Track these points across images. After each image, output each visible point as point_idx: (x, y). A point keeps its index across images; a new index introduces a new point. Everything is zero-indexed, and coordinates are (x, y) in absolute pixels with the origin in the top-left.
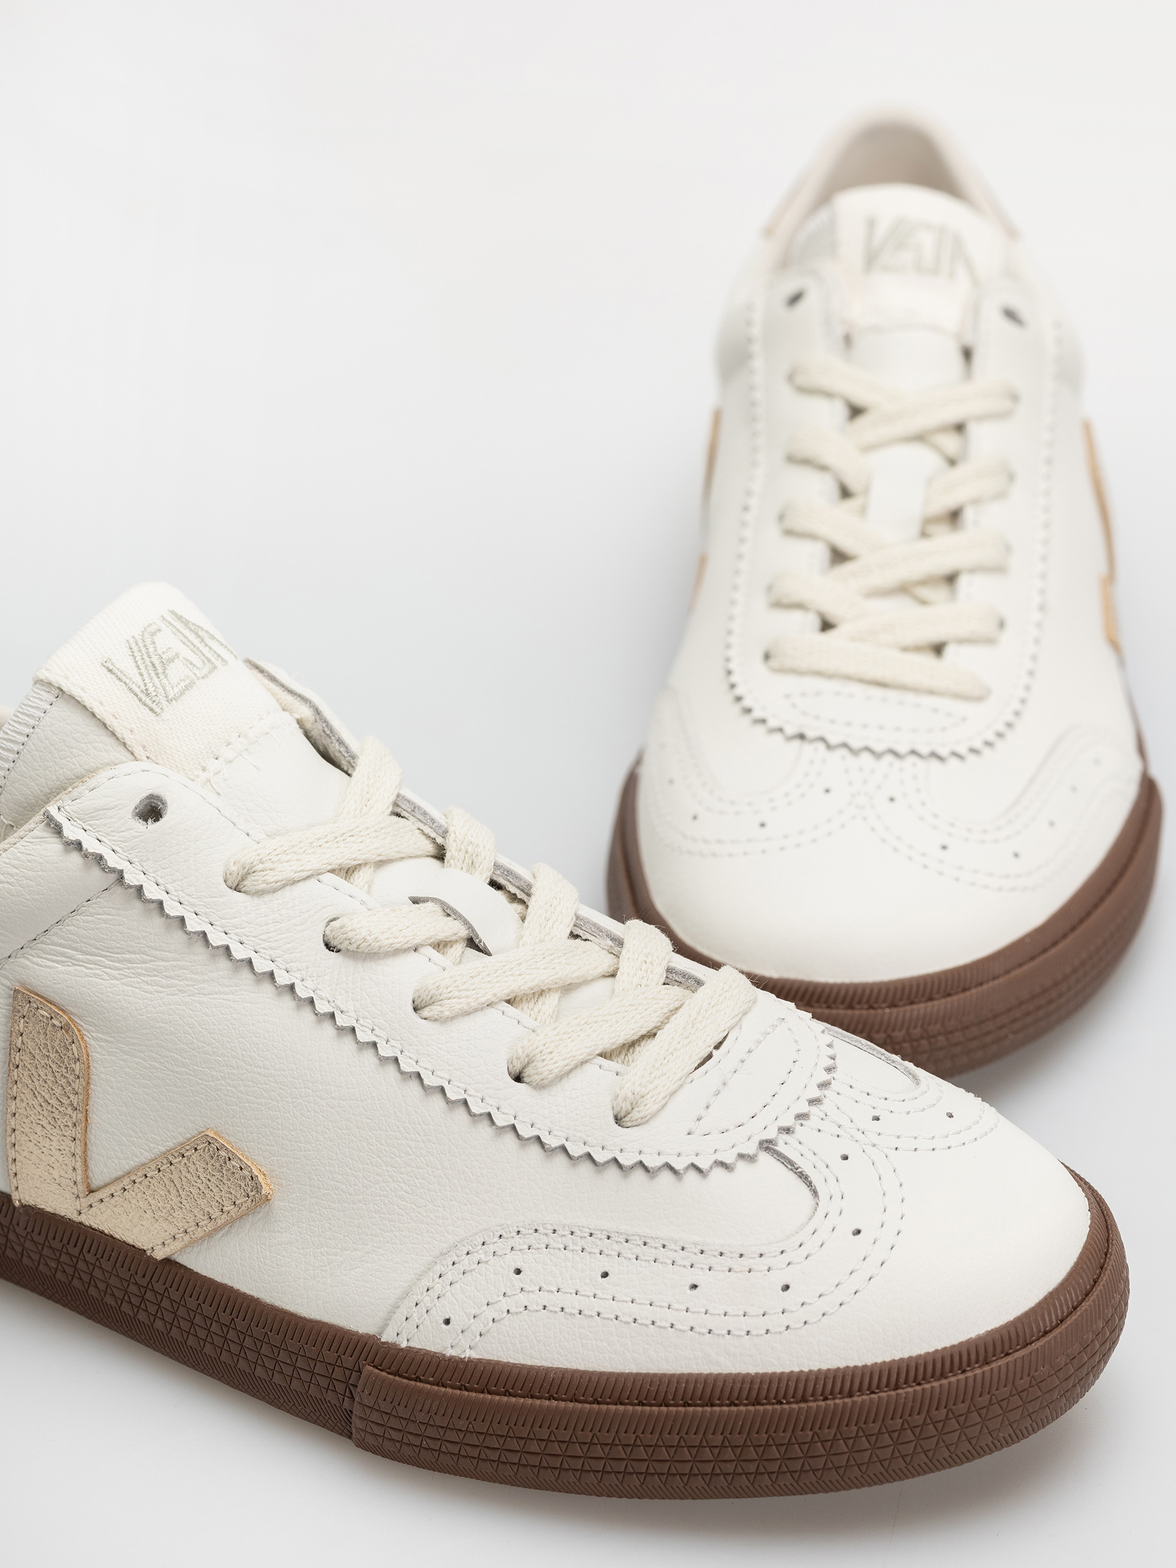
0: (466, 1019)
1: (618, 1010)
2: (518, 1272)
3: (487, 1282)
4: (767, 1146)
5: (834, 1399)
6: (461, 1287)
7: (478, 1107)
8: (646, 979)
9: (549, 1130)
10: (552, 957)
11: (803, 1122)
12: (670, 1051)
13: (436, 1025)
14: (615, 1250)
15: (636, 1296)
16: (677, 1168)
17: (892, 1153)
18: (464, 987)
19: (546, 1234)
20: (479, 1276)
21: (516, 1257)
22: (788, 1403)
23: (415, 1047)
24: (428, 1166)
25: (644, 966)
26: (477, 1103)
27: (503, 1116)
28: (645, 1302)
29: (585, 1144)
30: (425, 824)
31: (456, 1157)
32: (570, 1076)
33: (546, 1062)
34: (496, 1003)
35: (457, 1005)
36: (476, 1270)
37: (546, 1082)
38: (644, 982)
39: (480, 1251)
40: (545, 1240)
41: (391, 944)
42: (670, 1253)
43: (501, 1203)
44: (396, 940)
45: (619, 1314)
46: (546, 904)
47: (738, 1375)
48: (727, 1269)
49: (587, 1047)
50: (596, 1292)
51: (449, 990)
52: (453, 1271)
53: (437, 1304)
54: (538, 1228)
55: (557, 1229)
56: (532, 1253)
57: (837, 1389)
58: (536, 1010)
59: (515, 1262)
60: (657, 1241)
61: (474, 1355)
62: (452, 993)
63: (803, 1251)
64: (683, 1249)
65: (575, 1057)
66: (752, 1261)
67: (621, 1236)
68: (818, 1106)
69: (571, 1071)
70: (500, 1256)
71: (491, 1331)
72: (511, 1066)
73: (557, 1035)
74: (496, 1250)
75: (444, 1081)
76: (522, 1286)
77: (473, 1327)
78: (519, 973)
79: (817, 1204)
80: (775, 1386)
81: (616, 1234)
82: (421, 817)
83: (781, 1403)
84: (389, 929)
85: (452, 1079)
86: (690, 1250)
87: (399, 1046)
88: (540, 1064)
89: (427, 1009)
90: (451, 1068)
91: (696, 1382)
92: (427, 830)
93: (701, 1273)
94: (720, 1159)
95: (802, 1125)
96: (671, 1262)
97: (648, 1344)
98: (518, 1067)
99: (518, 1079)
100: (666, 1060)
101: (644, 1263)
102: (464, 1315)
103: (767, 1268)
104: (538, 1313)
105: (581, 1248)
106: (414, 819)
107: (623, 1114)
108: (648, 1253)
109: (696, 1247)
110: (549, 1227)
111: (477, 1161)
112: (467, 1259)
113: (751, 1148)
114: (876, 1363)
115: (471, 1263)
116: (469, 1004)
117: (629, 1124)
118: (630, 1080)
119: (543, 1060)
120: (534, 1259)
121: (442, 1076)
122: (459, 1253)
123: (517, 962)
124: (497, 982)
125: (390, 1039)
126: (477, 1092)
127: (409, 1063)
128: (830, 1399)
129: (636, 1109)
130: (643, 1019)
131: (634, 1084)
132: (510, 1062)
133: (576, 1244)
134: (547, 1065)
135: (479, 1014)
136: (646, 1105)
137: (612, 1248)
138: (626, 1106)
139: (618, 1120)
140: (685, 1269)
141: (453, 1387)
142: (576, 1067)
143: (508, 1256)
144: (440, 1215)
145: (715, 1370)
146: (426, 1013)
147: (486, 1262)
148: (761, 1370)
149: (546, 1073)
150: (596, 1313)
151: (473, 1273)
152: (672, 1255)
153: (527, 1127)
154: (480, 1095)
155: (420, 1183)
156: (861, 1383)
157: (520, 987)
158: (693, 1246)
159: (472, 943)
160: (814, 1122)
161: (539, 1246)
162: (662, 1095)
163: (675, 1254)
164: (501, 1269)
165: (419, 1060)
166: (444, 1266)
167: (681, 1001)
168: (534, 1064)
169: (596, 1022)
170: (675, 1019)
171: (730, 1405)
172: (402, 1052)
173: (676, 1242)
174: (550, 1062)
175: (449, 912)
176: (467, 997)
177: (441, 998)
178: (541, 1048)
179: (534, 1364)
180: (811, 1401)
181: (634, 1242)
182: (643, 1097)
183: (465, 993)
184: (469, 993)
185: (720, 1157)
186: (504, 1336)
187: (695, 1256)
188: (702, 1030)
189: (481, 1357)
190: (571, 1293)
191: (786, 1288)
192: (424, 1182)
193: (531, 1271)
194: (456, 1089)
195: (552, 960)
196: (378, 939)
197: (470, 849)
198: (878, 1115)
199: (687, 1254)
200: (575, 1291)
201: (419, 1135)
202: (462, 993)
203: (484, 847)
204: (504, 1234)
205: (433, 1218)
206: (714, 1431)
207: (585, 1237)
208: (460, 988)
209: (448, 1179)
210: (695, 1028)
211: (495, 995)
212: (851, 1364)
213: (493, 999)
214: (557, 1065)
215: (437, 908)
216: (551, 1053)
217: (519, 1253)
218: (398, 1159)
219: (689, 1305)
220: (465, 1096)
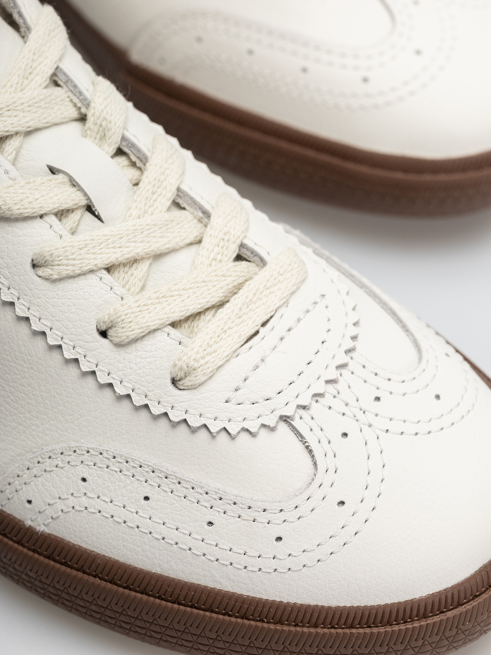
0: (71, 281)
1: (192, 286)
2: (84, 480)
3: (61, 483)
4: (285, 419)
5: (303, 626)
6: (42, 481)
7: (70, 353)
8: (221, 254)
9: (120, 379)
10: (149, 232)
11: (319, 399)
12: (225, 329)
13: (46, 283)
14: (156, 482)
15: (166, 521)
16: (212, 431)
17: (383, 435)
18: (72, 257)
19: (108, 458)
20: (55, 476)
21: (85, 470)
22: (268, 622)
23: (29, 298)
24: (29, 386)
25: (221, 244)
26: (70, 350)
27: (88, 363)
28: (173, 527)
29: (146, 396)
30: (75, 95)
31: (50, 385)
32: (143, 339)
33: (125, 330)
34: (96, 271)
35: (65, 271)
36: (54, 472)
37: (123, 343)
38: (219, 257)
39: (59, 459)
40: (107, 462)
41: (21, 214)
42: (196, 494)
43: (79, 426)
44: (25, 211)
45: (153, 531)
46: (155, 179)
47: (233, 594)
48: (238, 516)
49: (160, 319)
50: (139, 510)
51: (60, 258)
52: (37, 468)
53: (24, 488)
54: (103, 452)
55: (116, 456)
56: (96, 469)
57: (306, 620)
58: (129, 273)
59: (83, 473)
60: (188, 483)
61: (47, 530)
62: (62, 261)
63: (297, 513)
64: (207, 493)
65: (149, 326)
66: (257, 514)
67: (162, 473)
68: (333, 384)
69: (143, 336)
70: (73, 466)
71: (60, 517)
72: (98, 326)
73: (138, 307)
74: (70, 460)
75: (47, 328)
76: (85, 492)
77: (47, 512)
78: (119, 246)
79: (315, 475)
80: (259, 609)
81: (159, 471)
82: (72, 89)
83: (263, 621)
84: (21, 200)
85: (53, 327)
86: (211, 495)
87: (16, 294)
88: (120, 330)
89: (42, 269)
90: (54, 319)
91: (202, 593)
92: (76, 100)
93: (217, 514)
94: (246, 427)
95: (317, 401)
96: (197, 501)
97: (171, 557)
98: (103, 328)
99: (104, 334)
100: (220, 338)
101: (176, 497)
102: (42, 501)
103: (267, 521)
104: (94, 514)
105: (132, 474)
106: (67, 89)
107: (178, 379)
108: (180, 490)
109: (216, 494)
110: (111, 453)
111: (65, 391)
112: (48, 462)
113: (271, 421)
114: (339, 607)
115: (51, 465)
116: (74, 271)
117: (182, 388)
118: (187, 354)
119: (123, 328)
120: (97, 474)
121: (46, 323)
122: (44, 457)
123: (119, 236)
124: (100, 254)
125: (11, 287)
126: (71, 341)
127: (22, 309)
128: (300, 626)
129: (188, 378)
130: (211, 295)
131: (189, 358)
132: (98, 323)
133: (129, 471)
134: (125, 332)
135: (82, 277)
136: (196, 377)
137: (154, 480)
138: (181, 374)
139: (174, 382)
140: (206, 509)
141: (29, 549)
142: (149, 333)
143: (78, 467)
144: (34, 423)
145: (218, 587)
146: (40, 272)
147: (62, 468)
148: (252, 594)
149: (125, 337)
150: (136, 526)
151: (52, 473)
152: (198, 496)
153: (105, 375)
154: (72, 343)
155: (22, 397)
156: (325, 619)
157: (118, 258)
158: (214, 493)
159: (90, 209)
160: (327, 400)
161: (101, 466)
162: (210, 370)
163: (201, 496)
164: (72, 476)
165: (31, 308)
166: (31, 463)
167: (245, 277)
168: (116, 329)
169: (171, 296)
170: (235, 299)
171: (224, 615)
172: (18, 298)
173: (202, 488)
174: (129, 329)
175: (74, 184)
176: (73, 265)
177: (53, 264)
178: (123, 317)
179: (88, 548)
180: (286, 624)
181: (171, 480)
182: (195, 370)
183: (71, 262)
184: (75, 262)
185: (246, 425)
186: (69, 524)
187: (215, 501)
188: (254, 310)
189: (50, 532)
190: (120, 507)
191: (279, 539)
192: (25, 396)
193: (93, 483)
194: (55, 336)
195: (149, 234)
196: (11, 209)
197: (104, 123)
198: (379, 396)
199: (209, 498)
200: (123, 506)
201: (25, 362)
202: (70, 261)
203: (115, 124)
204: (77, 450)
205: (29, 423)
206: (211, 629)
207: (136, 467)
208: (69, 257)
209: (42, 399)
210: (249, 308)
211: (96, 265)
212: (320, 604)
213: (94, 268)
214: (133, 332)
215: (66, 179)
216: (131, 322)
217: (86, 467)
218: (8, 375)
219: (205, 537)
220: (61, 343)
